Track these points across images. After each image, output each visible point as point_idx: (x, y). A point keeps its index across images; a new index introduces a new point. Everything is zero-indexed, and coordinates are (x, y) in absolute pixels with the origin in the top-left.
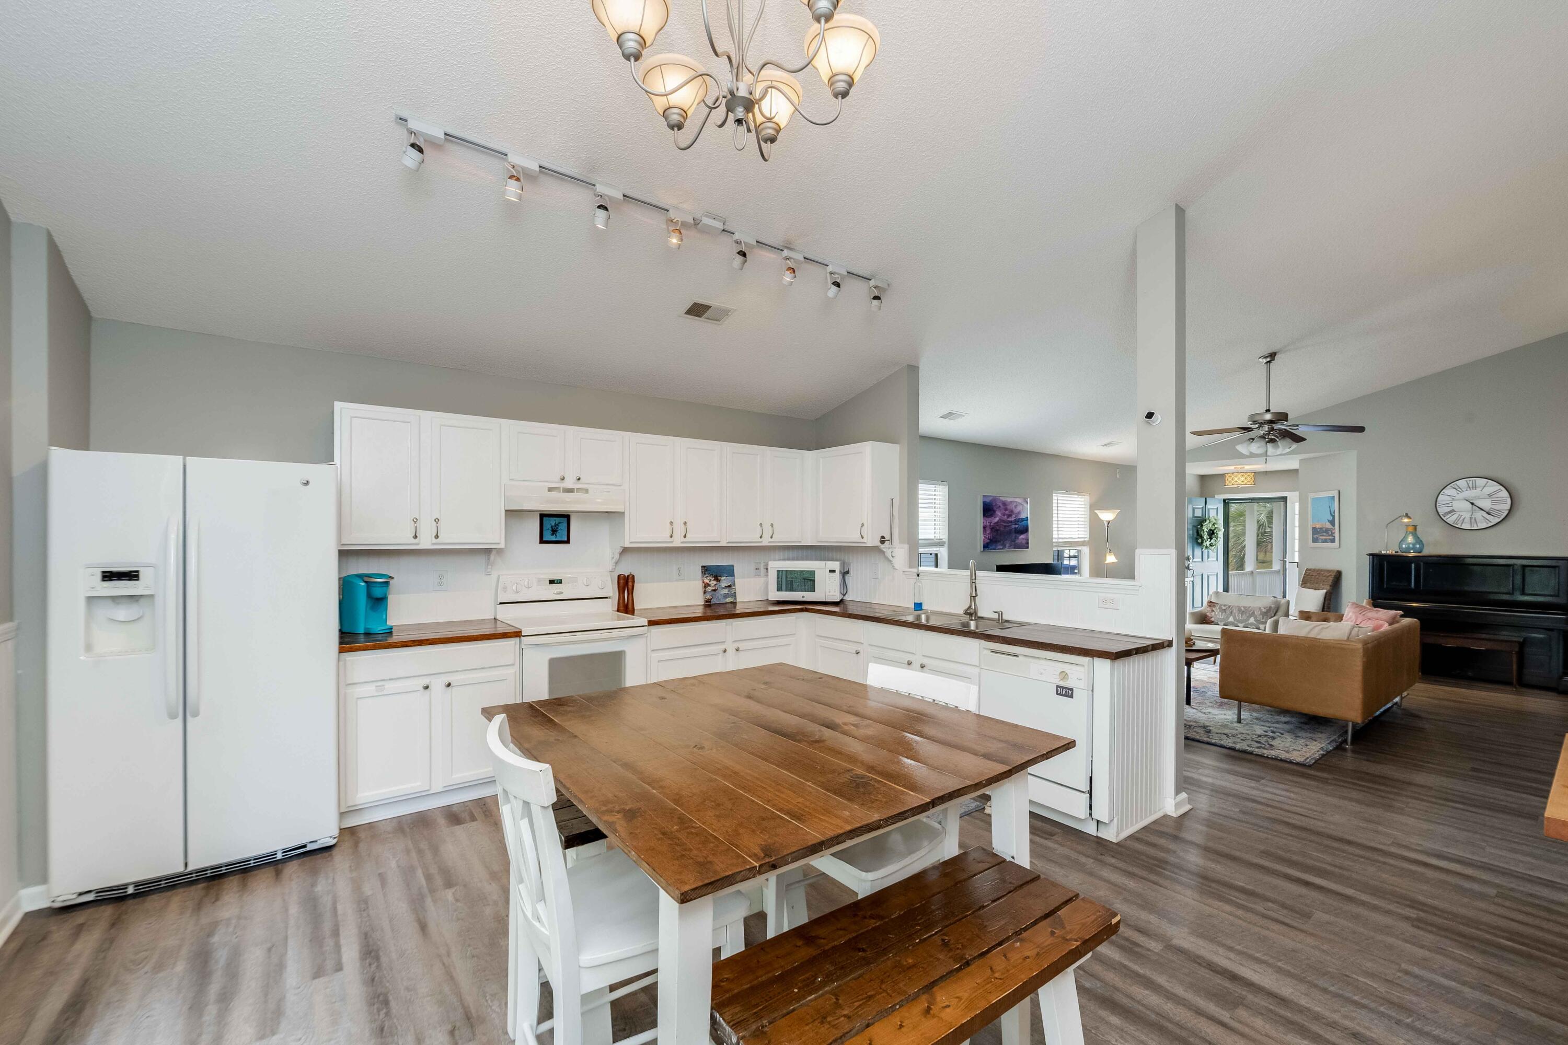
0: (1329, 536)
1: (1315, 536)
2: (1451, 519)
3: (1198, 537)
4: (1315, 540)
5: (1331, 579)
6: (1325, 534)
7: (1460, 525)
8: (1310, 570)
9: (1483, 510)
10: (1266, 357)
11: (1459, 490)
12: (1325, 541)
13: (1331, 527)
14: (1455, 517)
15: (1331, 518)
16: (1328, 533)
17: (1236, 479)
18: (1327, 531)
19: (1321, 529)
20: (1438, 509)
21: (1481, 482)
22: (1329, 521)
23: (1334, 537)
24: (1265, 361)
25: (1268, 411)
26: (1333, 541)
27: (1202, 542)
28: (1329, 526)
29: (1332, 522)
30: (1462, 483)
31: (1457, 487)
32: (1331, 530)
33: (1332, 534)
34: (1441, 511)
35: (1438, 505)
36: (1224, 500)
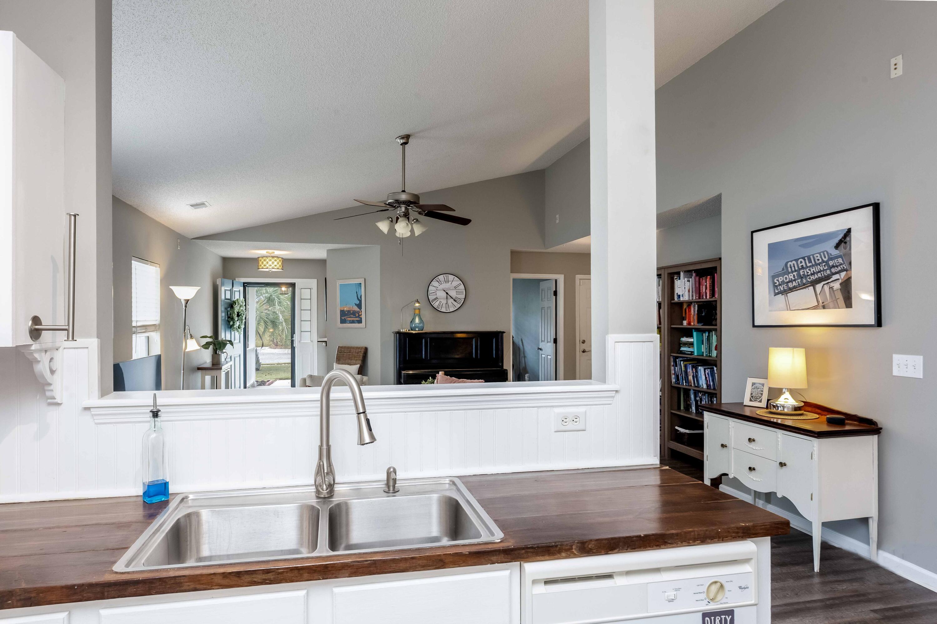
0: (356, 317)
1: (343, 318)
2: (436, 304)
3: (229, 319)
4: (343, 321)
5: (361, 354)
6: (352, 316)
7: (440, 309)
8: (342, 347)
9: (452, 298)
10: (403, 138)
11: (440, 282)
12: (353, 322)
13: (358, 309)
14: (437, 303)
15: (358, 302)
16: (355, 315)
17: (270, 263)
18: (354, 313)
19: (349, 311)
20: (429, 296)
21: (451, 277)
22: (356, 304)
23: (361, 318)
24: (402, 141)
25: (404, 191)
26: (360, 322)
27: (233, 325)
28: (356, 309)
29: (359, 306)
30: (441, 277)
31: (439, 281)
32: (358, 312)
33: (359, 316)
34: (431, 298)
35: (429, 293)
36: (244, 283)
